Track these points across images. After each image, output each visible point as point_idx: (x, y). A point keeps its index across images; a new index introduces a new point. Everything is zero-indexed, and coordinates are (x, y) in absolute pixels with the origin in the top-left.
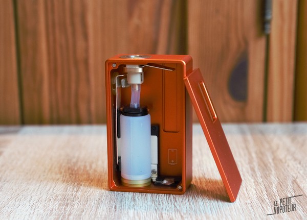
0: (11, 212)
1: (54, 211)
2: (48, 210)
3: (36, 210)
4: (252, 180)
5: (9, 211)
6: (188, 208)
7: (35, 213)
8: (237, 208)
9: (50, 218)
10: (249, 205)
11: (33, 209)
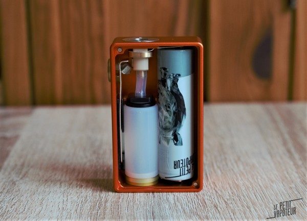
0: (43, 199)
1: (88, 198)
2: (82, 197)
3: (69, 197)
4: (291, 163)
5: (40, 198)
6: (230, 193)
7: (69, 201)
8: (283, 192)
9: (86, 205)
10: (294, 190)
11: (65, 196)
